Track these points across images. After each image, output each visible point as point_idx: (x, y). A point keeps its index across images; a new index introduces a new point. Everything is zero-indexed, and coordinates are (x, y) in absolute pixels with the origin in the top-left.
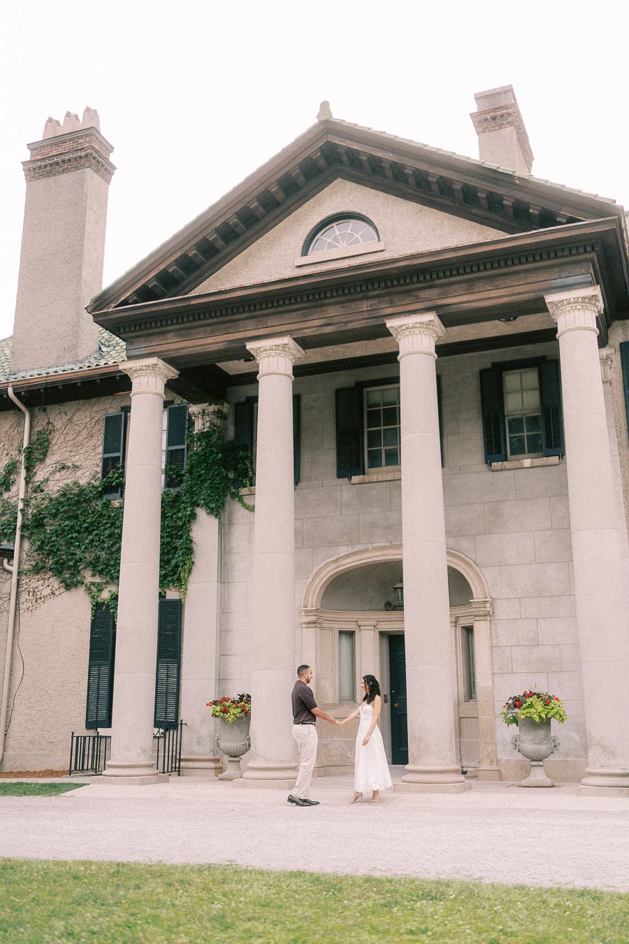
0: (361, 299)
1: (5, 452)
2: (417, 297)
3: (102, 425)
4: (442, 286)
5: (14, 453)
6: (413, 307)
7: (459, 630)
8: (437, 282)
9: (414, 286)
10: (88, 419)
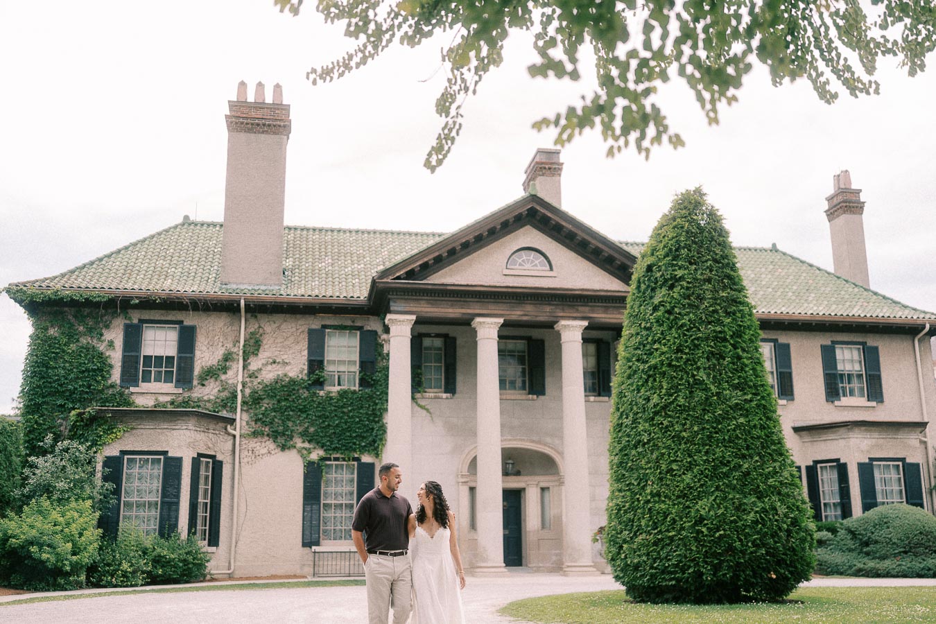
0: (546, 304)
1: (221, 344)
2: (577, 310)
3: (305, 336)
4: (591, 306)
5: (229, 345)
6: (575, 315)
7: (539, 490)
8: (589, 304)
9: (576, 304)
10: (294, 329)
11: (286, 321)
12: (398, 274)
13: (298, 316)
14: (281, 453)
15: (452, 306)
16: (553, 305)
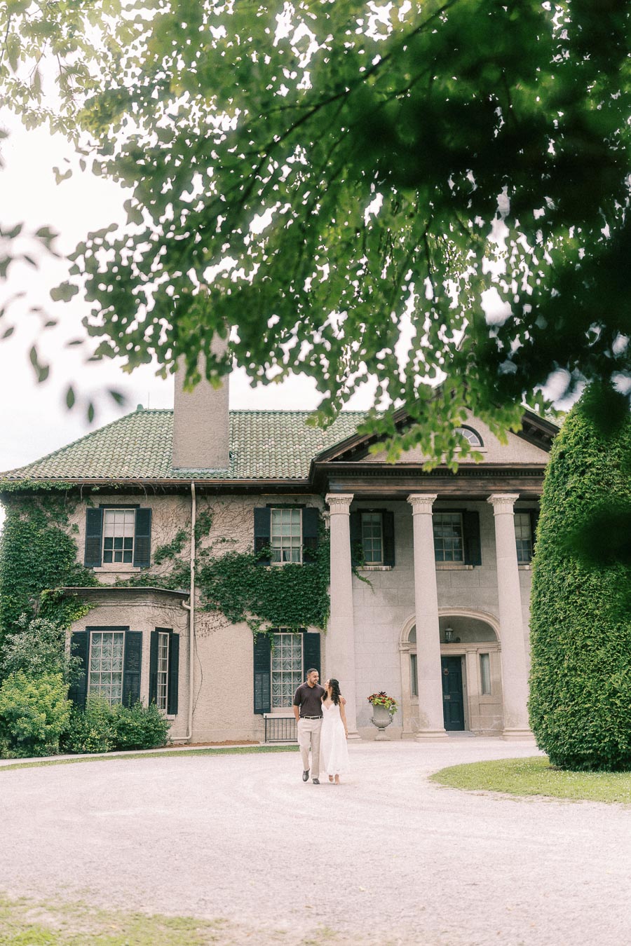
1: (174, 525)
2: (508, 483)
3: (252, 515)
4: (521, 479)
5: (182, 526)
6: (506, 488)
7: (478, 655)
8: (520, 477)
9: (508, 477)
10: (241, 509)
11: (233, 502)
12: (335, 456)
13: (244, 496)
14: (232, 626)
15: (388, 484)
16: (484, 479)
